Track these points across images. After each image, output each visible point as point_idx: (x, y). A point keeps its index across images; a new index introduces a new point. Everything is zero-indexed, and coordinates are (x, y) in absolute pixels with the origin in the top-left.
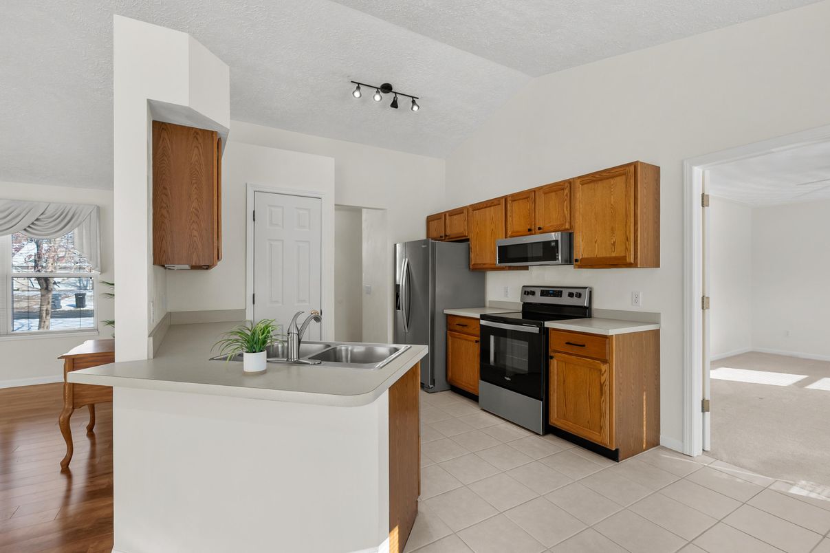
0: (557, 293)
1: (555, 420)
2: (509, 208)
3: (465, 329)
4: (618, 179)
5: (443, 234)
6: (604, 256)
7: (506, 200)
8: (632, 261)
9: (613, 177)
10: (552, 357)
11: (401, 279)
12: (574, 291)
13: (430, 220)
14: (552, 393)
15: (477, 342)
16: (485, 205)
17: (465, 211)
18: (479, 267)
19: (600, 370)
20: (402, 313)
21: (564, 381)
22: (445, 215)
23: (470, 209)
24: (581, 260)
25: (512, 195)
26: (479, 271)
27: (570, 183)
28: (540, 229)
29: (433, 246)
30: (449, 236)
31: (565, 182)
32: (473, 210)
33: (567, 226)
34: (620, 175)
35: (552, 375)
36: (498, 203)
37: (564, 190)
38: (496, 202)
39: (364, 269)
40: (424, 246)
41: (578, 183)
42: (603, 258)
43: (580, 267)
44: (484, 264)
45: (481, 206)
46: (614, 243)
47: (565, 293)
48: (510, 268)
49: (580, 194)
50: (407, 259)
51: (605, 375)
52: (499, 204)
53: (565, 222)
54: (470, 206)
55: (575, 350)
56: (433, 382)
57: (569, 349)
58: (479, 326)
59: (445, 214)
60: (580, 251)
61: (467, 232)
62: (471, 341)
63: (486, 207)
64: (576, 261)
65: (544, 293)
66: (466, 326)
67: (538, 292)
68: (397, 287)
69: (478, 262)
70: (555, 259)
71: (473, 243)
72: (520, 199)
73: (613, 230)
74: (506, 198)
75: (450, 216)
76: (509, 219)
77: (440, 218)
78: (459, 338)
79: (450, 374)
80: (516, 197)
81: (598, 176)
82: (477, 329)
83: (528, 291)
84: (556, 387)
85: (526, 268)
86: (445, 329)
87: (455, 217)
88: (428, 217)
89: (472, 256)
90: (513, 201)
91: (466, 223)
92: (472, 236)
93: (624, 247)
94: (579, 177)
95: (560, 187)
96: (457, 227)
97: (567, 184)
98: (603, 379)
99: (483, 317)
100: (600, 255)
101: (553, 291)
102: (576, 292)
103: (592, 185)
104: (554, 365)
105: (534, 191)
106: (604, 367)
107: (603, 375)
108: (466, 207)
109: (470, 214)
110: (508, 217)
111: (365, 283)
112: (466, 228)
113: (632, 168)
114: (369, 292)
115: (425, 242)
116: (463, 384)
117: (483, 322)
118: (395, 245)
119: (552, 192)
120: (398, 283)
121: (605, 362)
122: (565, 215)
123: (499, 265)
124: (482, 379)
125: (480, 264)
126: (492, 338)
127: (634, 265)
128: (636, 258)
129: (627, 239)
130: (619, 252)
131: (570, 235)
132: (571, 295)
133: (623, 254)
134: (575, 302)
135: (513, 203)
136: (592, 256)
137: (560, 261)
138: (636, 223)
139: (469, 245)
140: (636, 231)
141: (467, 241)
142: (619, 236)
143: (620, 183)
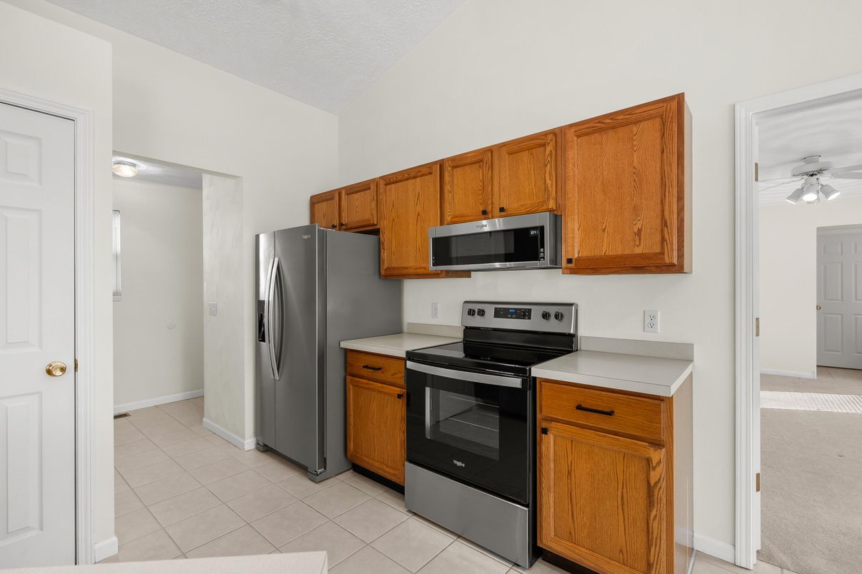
0: (523, 312)
1: (549, 540)
2: (447, 178)
3: (378, 375)
5: (336, 223)
6: (620, 252)
7: (441, 167)
8: (675, 261)
9: (637, 122)
10: (545, 431)
11: (267, 291)
12: (552, 310)
13: (315, 201)
14: (544, 493)
15: (400, 396)
16: (406, 176)
17: (372, 187)
18: (396, 272)
19: (648, 461)
20: (268, 348)
21: (569, 473)
22: (340, 194)
23: (382, 183)
24: (578, 259)
25: (453, 159)
26: (393, 277)
27: (557, 135)
28: (502, 210)
29: (323, 236)
30: (346, 225)
31: (546, 134)
32: (386, 185)
33: (552, 205)
34: (651, 118)
35: (544, 461)
36: (429, 170)
37: (544, 146)
38: (425, 170)
39: (206, 276)
40: (306, 237)
41: (571, 135)
42: (617, 256)
43: (574, 271)
44: (406, 268)
45: (400, 178)
46: (640, 231)
47: (536, 312)
48: (450, 274)
49: (575, 153)
50: (276, 260)
51: (658, 470)
52: (431, 173)
53: (548, 199)
54: (381, 178)
55: (593, 420)
56: (323, 463)
57: (582, 418)
58: (403, 370)
59: (339, 191)
60: (574, 245)
61: (375, 219)
62: (388, 394)
63: (407, 179)
64: (570, 261)
65: (499, 313)
66: (380, 369)
67: (490, 311)
68: (260, 305)
69: (395, 264)
70: (536, 257)
71: (386, 236)
72: (466, 165)
73: (636, 210)
74: (441, 164)
75: (347, 194)
76: (447, 196)
77: (333, 199)
78: (369, 389)
79: (351, 446)
80: (458, 162)
81: (609, 121)
82: (400, 375)
83: (473, 309)
84: (552, 483)
85: (467, 274)
86: (343, 374)
87: (356, 196)
88: (312, 197)
89: (385, 255)
90: (454, 167)
91: (373, 204)
92: (384, 225)
93: (659, 238)
94: (571, 126)
95: (539, 141)
96: (361, 210)
97: (550, 137)
98: (654, 477)
99: (411, 356)
100: (611, 253)
101: (516, 309)
102: (562, 310)
103: (596, 137)
104: (549, 445)
105: (490, 150)
106: (657, 455)
107: (654, 469)
108: (373, 180)
109: (381, 190)
110: (446, 192)
111: (208, 298)
112: (374, 212)
113: (674, 104)
114: (214, 312)
115: (308, 230)
116: (377, 464)
117: (410, 364)
118: (257, 237)
119: (525, 149)
120: (261, 298)
121: (657, 444)
122: (546, 188)
123: (435, 268)
124: (410, 461)
125: (398, 268)
126: (428, 390)
127: (677, 268)
128: (681, 256)
129: (664, 224)
130: (648, 245)
131: (557, 220)
132: (546, 316)
133: (658, 250)
134: (552, 326)
135: (455, 170)
136: (597, 253)
137: (547, 261)
138: (680, 198)
139: (379, 239)
140: (681, 210)
141: (376, 232)
142: (649, 220)
143: (649, 133)
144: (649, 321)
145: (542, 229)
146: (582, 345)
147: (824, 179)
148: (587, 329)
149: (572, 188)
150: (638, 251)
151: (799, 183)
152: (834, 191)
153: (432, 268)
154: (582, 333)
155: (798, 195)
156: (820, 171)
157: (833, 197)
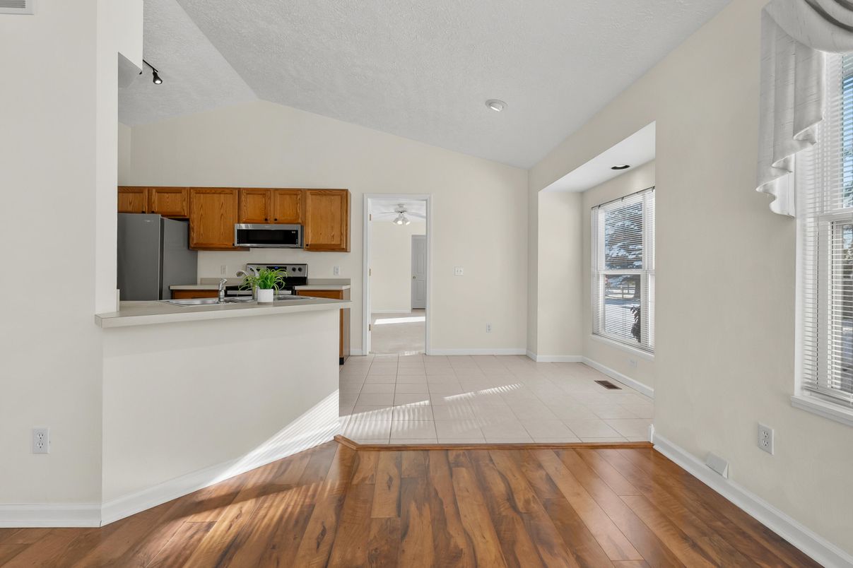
0: (282, 268)
2: (243, 198)
4: (336, 197)
5: (145, 210)
6: (326, 243)
7: (239, 192)
9: (333, 195)
12: (297, 267)
17: (185, 192)
18: (195, 245)
22: (150, 191)
23: (193, 191)
24: (310, 245)
25: (247, 189)
26: (194, 249)
27: (302, 192)
28: (276, 220)
29: (162, 222)
31: (297, 190)
32: (196, 193)
33: (300, 221)
34: (338, 195)
36: (230, 192)
37: (297, 195)
38: (227, 191)
41: (307, 193)
43: (308, 250)
45: (208, 191)
46: (333, 235)
47: (290, 268)
49: (310, 201)
52: (232, 193)
53: (298, 218)
54: (193, 188)
59: (149, 189)
60: (310, 237)
61: (186, 212)
63: (214, 193)
64: (307, 245)
70: (294, 242)
71: (195, 223)
72: (255, 194)
73: (332, 227)
74: (239, 190)
75: (158, 192)
76: (243, 207)
77: (142, 192)
80: (250, 192)
81: (323, 192)
85: (247, 249)
87: (167, 195)
89: (194, 235)
90: (247, 193)
91: (184, 203)
92: (194, 217)
93: (339, 239)
94: (309, 190)
95: (293, 192)
96: (171, 205)
97: (299, 191)
100: (324, 243)
101: (278, 267)
102: (302, 267)
103: (318, 197)
105: (269, 190)
108: (186, 188)
109: (191, 195)
112: (185, 208)
113: (345, 192)
119: (288, 194)
122: (298, 213)
123: (238, 245)
127: (345, 250)
128: (346, 246)
129: (341, 234)
130: (336, 241)
131: (302, 227)
132: (294, 270)
133: (339, 243)
134: (297, 274)
135: (248, 196)
136: (318, 243)
137: (299, 245)
138: (347, 225)
139: (189, 225)
140: (347, 230)
141: (188, 220)
142: (336, 232)
143: (337, 200)
144: (336, 271)
145: (297, 231)
146: (309, 282)
147: (405, 215)
148: (311, 275)
149: (309, 215)
150: (333, 243)
151: (397, 215)
152: (408, 221)
153: (236, 245)
154: (308, 278)
155: (397, 220)
156: (403, 212)
157: (408, 223)
